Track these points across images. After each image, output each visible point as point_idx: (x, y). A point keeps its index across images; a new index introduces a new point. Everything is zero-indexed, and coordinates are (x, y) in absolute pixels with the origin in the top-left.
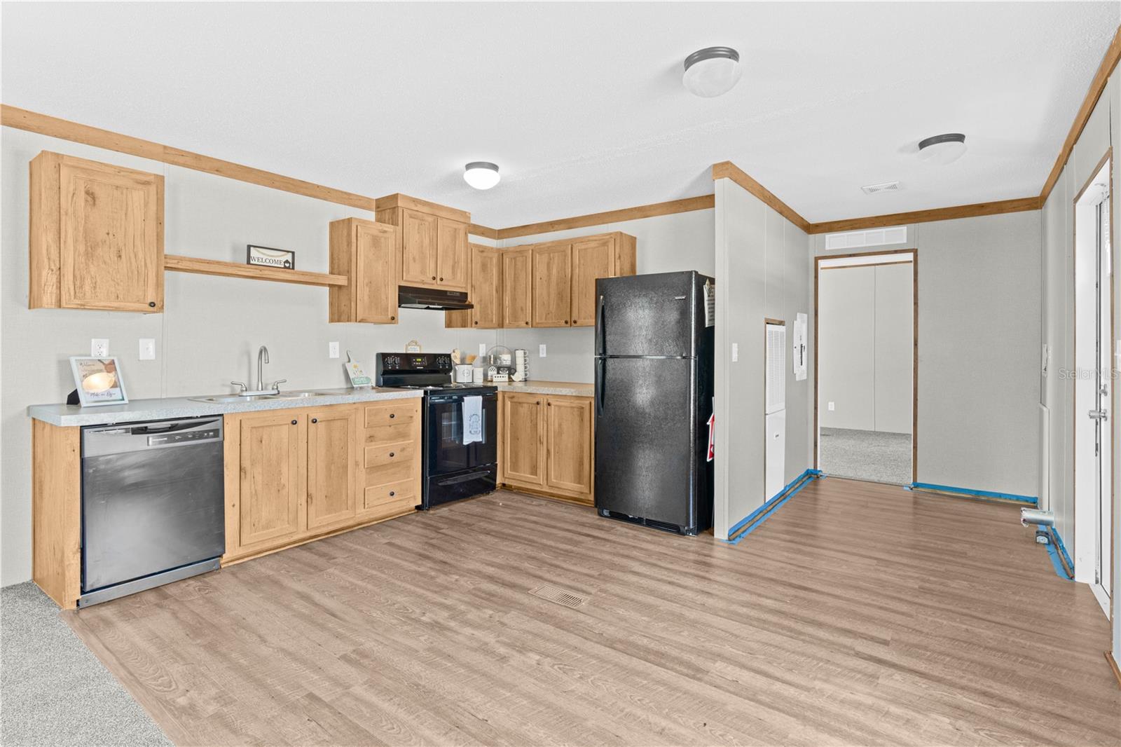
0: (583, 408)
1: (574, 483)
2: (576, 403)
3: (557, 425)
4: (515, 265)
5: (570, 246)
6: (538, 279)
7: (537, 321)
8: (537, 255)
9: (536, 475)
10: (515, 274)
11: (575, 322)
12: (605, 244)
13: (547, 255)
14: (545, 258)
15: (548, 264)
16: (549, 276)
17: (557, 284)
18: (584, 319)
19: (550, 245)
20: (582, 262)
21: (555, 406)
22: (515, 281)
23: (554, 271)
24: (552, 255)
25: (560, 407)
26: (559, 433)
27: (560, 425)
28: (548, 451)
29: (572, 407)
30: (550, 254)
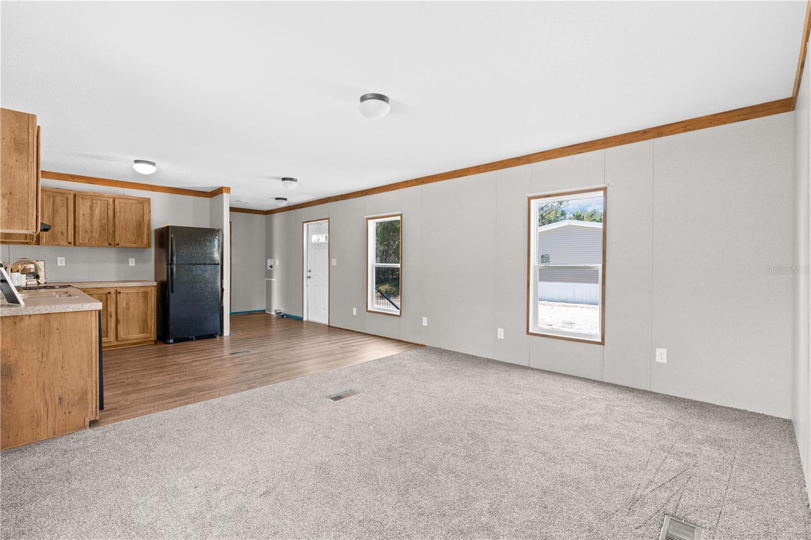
0: (146, 292)
1: (140, 333)
2: (142, 290)
3: (124, 304)
4: (54, 202)
5: (112, 199)
6: (81, 215)
7: (80, 242)
8: (80, 199)
9: (107, 337)
10: (53, 208)
11: (118, 245)
12: (141, 203)
13: (89, 200)
14: (88, 203)
15: (91, 207)
16: (92, 215)
17: (100, 220)
18: (124, 243)
19: (92, 194)
20: (122, 210)
21: (123, 293)
22: (53, 212)
23: (97, 212)
24: (94, 201)
25: (127, 293)
26: (128, 307)
27: (127, 304)
28: (117, 321)
29: (138, 293)
30: (93, 200)
